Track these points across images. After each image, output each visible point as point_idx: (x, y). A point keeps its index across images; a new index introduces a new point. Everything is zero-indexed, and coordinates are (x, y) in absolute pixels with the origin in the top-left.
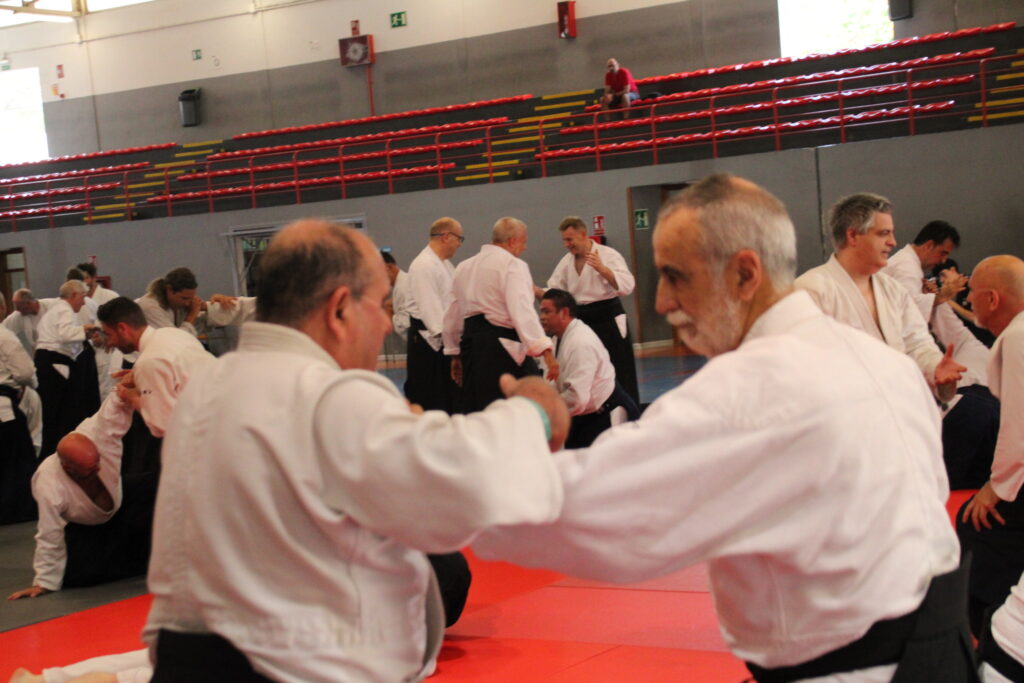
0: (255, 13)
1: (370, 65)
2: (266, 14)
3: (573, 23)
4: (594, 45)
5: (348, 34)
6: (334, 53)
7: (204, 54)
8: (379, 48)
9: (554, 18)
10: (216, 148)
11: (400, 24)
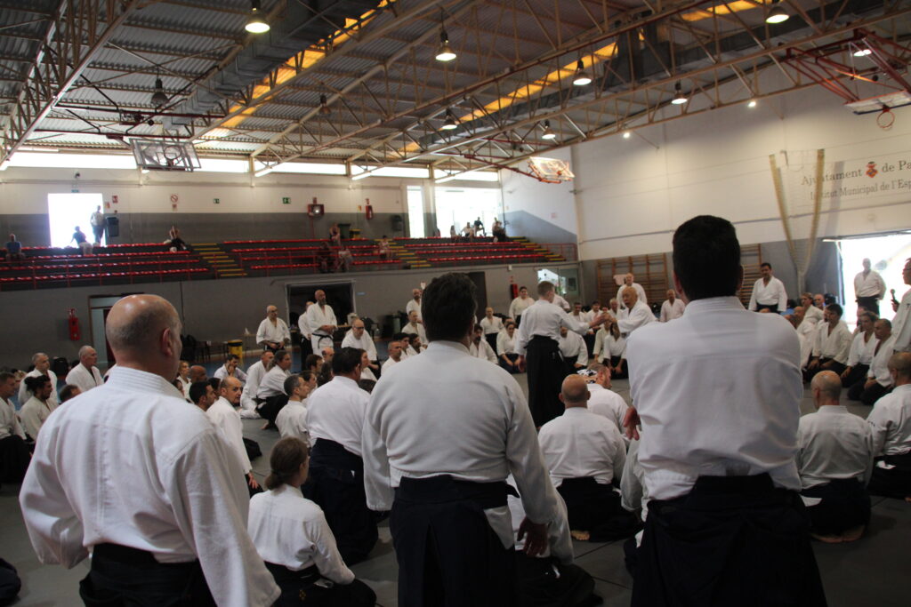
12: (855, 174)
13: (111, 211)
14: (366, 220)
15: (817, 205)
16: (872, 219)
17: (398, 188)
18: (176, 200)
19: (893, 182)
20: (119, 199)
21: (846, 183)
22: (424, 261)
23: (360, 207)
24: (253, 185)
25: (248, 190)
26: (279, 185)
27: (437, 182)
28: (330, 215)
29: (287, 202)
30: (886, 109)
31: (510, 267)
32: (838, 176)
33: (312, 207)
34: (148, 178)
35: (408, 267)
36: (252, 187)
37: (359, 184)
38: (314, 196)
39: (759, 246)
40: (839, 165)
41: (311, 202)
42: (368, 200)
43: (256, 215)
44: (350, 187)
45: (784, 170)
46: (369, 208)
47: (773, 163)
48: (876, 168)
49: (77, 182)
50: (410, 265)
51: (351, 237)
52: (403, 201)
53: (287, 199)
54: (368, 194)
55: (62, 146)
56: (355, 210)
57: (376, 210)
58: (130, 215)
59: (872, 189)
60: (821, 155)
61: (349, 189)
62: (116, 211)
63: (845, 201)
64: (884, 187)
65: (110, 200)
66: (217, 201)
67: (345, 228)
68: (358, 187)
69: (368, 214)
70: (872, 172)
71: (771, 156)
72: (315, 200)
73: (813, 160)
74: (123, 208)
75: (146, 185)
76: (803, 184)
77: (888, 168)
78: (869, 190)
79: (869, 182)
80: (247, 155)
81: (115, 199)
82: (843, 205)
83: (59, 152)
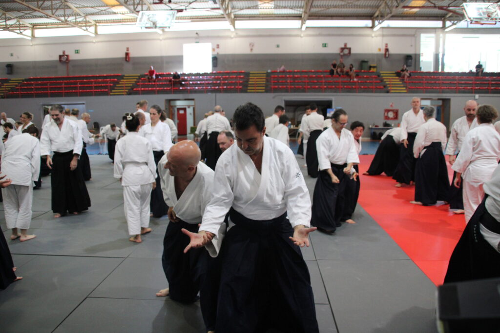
0: (32, 46)
1: (68, 63)
2: (35, 46)
3: (129, 58)
4: (134, 64)
5: (62, 54)
6: (57, 58)
7: (14, 55)
8: (71, 58)
9: (124, 56)
10: (23, 81)
11: (78, 53)
13: (215, 53)
14: (384, 59)
17: (414, 36)
18: (253, 46)
20: (220, 46)
22: (404, 88)
23: (380, 50)
24: (302, 35)
25: (298, 39)
26: (320, 35)
27: (447, 30)
28: (355, 55)
29: (325, 46)
31: (477, 96)
33: (342, 49)
34: (237, 34)
35: (388, 92)
36: (301, 37)
37: (380, 33)
38: (346, 42)
41: (343, 46)
42: (387, 45)
43: (302, 55)
44: (373, 35)
46: (387, 50)
49: (198, 37)
50: (390, 90)
51: (370, 70)
52: (417, 44)
53: (325, 44)
54: (387, 40)
55: (193, 19)
56: (376, 51)
57: (392, 51)
58: (225, 55)
61: (372, 37)
62: (218, 53)
65: (215, 47)
66: (278, 46)
67: (364, 63)
68: (379, 35)
69: (385, 54)
72: (345, 45)
74: (222, 51)
75: (236, 37)
80: (299, 17)
81: (218, 46)
83: (192, 21)
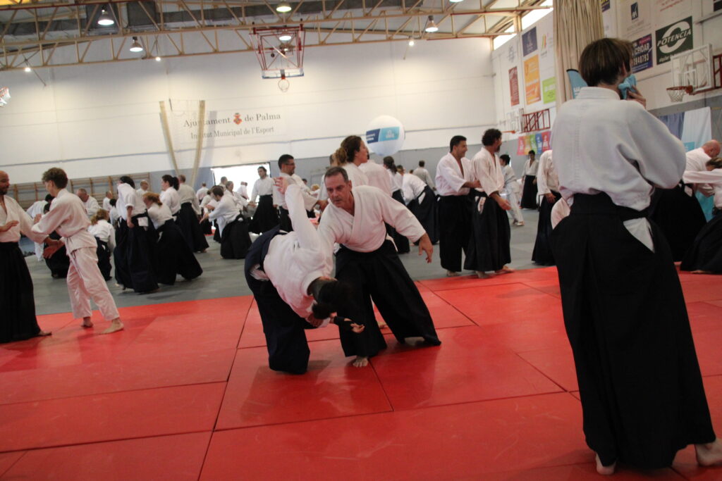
12: (225, 121)
15: (200, 143)
16: (238, 154)
19: (252, 129)
21: (218, 127)
30: (283, 77)
32: (213, 122)
39: (149, 174)
40: (213, 114)
45: (168, 114)
47: (162, 107)
48: (240, 118)
59: (239, 133)
60: (202, 104)
63: (218, 140)
64: (247, 132)
70: (238, 121)
71: (161, 102)
73: (196, 108)
76: (185, 126)
77: (248, 119)
78: (235, 134)
79: (235, 127)
82: (216, 144)
